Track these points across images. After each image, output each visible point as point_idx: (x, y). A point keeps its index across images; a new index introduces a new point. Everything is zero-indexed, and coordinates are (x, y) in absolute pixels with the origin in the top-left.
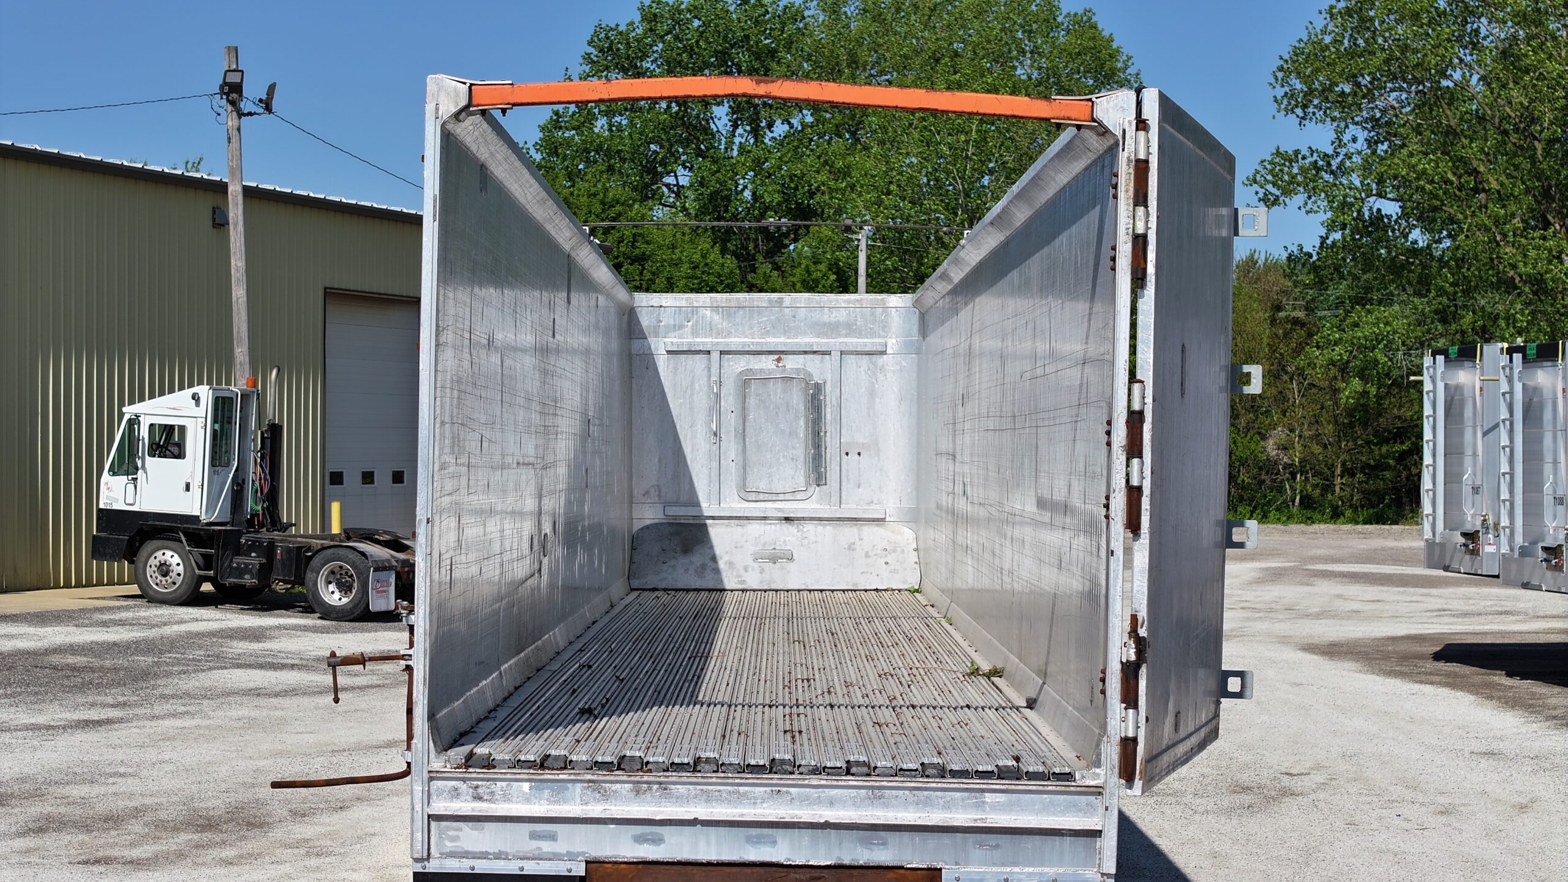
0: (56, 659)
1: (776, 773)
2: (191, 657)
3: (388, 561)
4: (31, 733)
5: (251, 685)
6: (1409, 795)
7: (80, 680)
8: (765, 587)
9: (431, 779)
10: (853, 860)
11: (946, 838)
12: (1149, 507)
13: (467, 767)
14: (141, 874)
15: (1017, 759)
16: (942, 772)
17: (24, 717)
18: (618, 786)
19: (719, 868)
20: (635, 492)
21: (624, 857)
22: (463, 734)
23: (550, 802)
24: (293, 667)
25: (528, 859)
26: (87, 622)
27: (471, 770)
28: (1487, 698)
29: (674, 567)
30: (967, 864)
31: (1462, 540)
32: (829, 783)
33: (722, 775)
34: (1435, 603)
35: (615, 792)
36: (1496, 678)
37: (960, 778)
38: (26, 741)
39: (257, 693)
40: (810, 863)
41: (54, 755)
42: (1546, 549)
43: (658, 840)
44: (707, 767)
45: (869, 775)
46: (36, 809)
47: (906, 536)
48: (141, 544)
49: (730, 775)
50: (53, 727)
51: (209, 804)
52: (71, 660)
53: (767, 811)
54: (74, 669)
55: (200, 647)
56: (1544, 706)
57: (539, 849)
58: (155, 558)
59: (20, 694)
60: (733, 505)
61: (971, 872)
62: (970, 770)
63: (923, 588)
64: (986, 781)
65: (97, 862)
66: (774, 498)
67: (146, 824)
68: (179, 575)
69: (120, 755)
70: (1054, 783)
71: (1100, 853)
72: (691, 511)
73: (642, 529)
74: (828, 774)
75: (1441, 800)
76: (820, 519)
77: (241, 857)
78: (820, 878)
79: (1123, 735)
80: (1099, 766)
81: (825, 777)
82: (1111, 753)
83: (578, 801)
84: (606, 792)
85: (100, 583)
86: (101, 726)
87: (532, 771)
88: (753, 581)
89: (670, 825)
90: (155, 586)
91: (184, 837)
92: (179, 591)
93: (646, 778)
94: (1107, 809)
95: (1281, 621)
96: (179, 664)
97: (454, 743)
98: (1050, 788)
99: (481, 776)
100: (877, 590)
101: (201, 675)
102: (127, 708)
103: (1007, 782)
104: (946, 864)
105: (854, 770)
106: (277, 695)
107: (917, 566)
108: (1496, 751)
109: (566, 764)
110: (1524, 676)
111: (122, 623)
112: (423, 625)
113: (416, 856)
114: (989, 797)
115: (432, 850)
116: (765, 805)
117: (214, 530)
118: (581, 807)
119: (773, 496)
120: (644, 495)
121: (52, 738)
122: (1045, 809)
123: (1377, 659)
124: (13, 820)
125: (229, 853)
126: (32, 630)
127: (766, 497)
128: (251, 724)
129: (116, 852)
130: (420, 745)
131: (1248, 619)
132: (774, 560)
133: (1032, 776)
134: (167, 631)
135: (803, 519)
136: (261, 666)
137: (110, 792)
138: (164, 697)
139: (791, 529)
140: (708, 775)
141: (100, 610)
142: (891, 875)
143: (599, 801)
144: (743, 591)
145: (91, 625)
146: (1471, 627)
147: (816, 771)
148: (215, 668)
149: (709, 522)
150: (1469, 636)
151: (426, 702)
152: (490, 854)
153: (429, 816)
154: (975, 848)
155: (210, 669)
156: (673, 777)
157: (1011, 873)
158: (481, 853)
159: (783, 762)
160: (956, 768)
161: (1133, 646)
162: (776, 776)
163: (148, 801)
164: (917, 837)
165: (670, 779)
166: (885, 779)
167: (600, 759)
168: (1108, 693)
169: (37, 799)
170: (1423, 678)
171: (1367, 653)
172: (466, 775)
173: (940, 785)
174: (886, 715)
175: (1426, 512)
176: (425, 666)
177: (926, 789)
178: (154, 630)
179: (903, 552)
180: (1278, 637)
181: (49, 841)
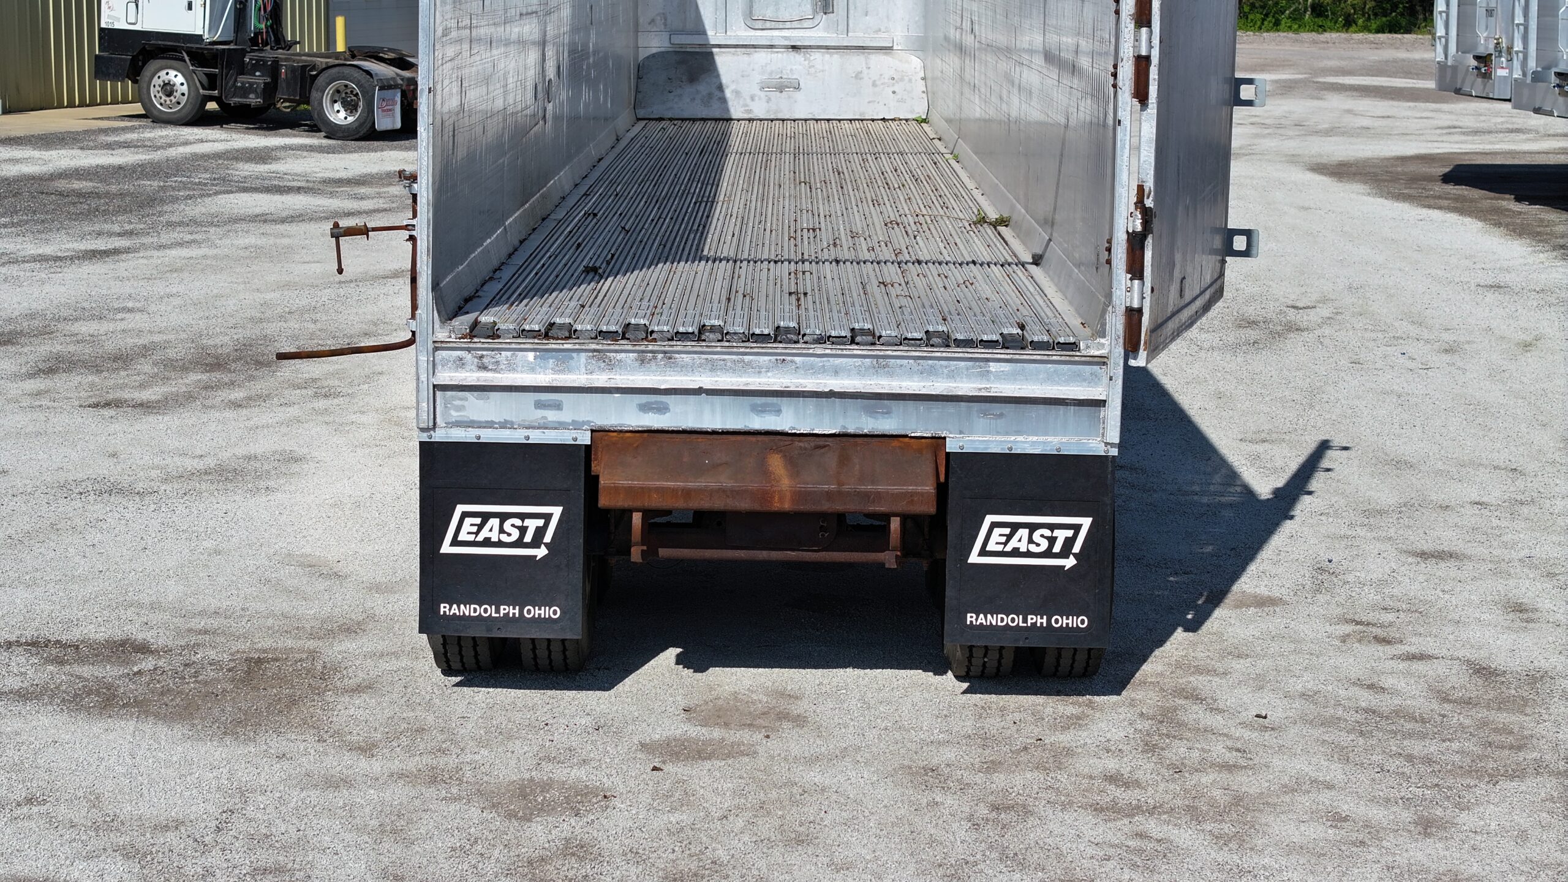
0: (62, 185)
1: (780, 342)
2: (197, 180)
3: (393, 79)
4: (38, 265)
5: (258, 211)
6: (1414, 331)
7: (86, 207)
8: (772, 117)
9: (436, 349)
10: (857, 428)
11: (951, 407)
12: (1157, 77)
13: (472, 337)
14: (151, 418)
15: (1022, 327)
16: (947, 341)
17: (31, 247)
18: (623, 355)
19: (724, 436)
20: (641, 20)
21: (629, 426)
22: (467, 300)
23: (555, 372)
24: (299, 190)
25: (534, 428)
26: (91, 144)
27: (476, 340)
28: (1495, 225)
29: (680, 96)
30: (971, 433)
31: (1474, 63)
32: (834, 352)
33: (727, 344)
34: (1445, 120)
35: (620, 361)
36: (1504, 203)
37: (964, 347)
38: (34, 274)
39: (263, 219)
40: (814, 432)
41: (63, 289)
42: (1559, 75)
43: (663, 409)
44: (712, 336)
45: (874, 344)
46: (46, 348)
47: (914, 64)
48: (144, 64)
49: (735, 344)
50: (57, 259)
51: (218, 341)
52: (77, 185)
53: (772, 380)
54: (80, 195)
55: (206, 170)
56: (1552, 234)
57: (544, 418)
58: (159, 77)
59: (27, 222)
60: (740, 33)
61: (974, 441)
62: (975, 339)
63: (930, 118)
64: (990, 351)
65: (107, 404)
66: (781, 27)
67: (155, 364)
68: (183, 94)
69: (127, 288)
70: (1059, 353)
71: (1104, 423)
72: (697, 40)
73: (648, 57)
74: (833, 343)
75: (1446, 336)
76: (827, 48)
77: (250, 398)
78: (825, 446)
79: (1128, 305)
80: (1104, 336)
81: (830, 346)
82: (1116, 323)
83: (583, 370)
84: (611, 361)
85: (104, 102)
86: (108, 256)
87: (536, 341)
88: (760, 110)
89: (675, 394)
90: (159, 106)
91: (194, 377)
92: (184, 111)
93: (650, 348)
94: (1111, 379)
95: (1291, 138)
96: (185, 188)
97: (459, 311)
98: (1054, 358)
99: (486, 346)
100: (884, 120)
101: (208, 200)
102: (134, 237)
103: (1011, 351)
104: (951, 433)
105: (858, 339)
106: (283, 221)
107: (924, 95)
108: (1502, 284)
109: (571, 333)
110: (1533, 201)
111: (126, 145)
112: (426, 195)
113: (422, 425)
114: (993, 367)
115: (438, 420)
116: (769, 374)
117: (217, 49)
118: (586, 376)
119: (779, 24)
120: (650, 24)
121: (60, 270)
122: (1050, 379)
123: (1386, 181)
124: (23, 360)
125: (238, 394)
126: (36, 154)
127: (773, 25)
128: (257, 253)
129: (126, 395)
130: (424, 316)
131: (1257, 136)
132: (781, 88)
133: (1037, 346)
134: (172, 152)
135: (810, 47)
136: (268, 190)
137: (119, 328)
138: (171, 225)
139: (798, 58)
140: (713, 344)
141: (105, 131)
142: (895, 443)
143: (604, 370)
144: (749, 120)
145: (95, 148)
146: (1481, 147)
147: (821, 340)
148: (221, 193)
149: (715, 50)
150: (1479, 157)
151: (430, 272)
152: (496, 423)
153: (434, 386)
154: (979, 417)
155: (216, 193)
156: (678, 345)
157: (1015, 442)
158: (487, 422)
159: (788, 330)
160: (960, 337)
161: (1140, 216)
162: (781, 345)
163: (157, 338)
164: (922, 406)
165: (675, 348)
166: (890, 348)
167: (604, 328)
168: (1114, 263)
169: (46, 336)
170: (1432, 202)
171: (1376, 175)
172: (471, 345)
173: (944, 355)
174: (891, 272)
175: (1438, 34)
176: (428, 236)
177: (931, 358)
178: (159, 153)
179: (910, 81)
180: (1286, 155)
181: (62, 383)
